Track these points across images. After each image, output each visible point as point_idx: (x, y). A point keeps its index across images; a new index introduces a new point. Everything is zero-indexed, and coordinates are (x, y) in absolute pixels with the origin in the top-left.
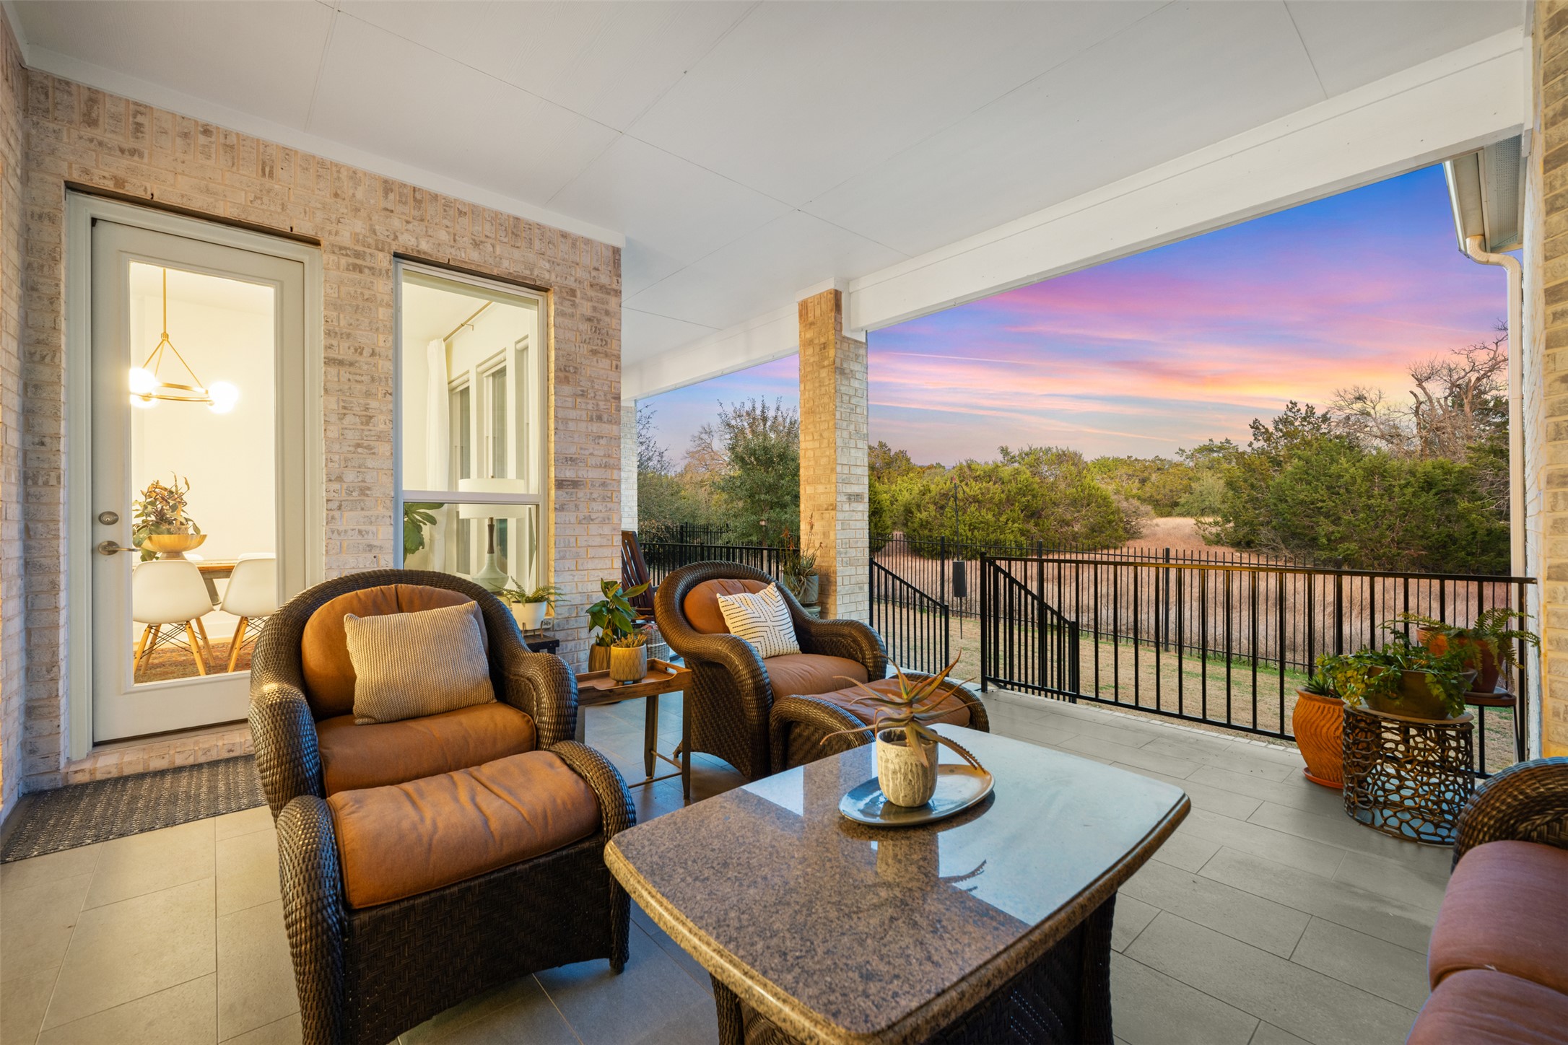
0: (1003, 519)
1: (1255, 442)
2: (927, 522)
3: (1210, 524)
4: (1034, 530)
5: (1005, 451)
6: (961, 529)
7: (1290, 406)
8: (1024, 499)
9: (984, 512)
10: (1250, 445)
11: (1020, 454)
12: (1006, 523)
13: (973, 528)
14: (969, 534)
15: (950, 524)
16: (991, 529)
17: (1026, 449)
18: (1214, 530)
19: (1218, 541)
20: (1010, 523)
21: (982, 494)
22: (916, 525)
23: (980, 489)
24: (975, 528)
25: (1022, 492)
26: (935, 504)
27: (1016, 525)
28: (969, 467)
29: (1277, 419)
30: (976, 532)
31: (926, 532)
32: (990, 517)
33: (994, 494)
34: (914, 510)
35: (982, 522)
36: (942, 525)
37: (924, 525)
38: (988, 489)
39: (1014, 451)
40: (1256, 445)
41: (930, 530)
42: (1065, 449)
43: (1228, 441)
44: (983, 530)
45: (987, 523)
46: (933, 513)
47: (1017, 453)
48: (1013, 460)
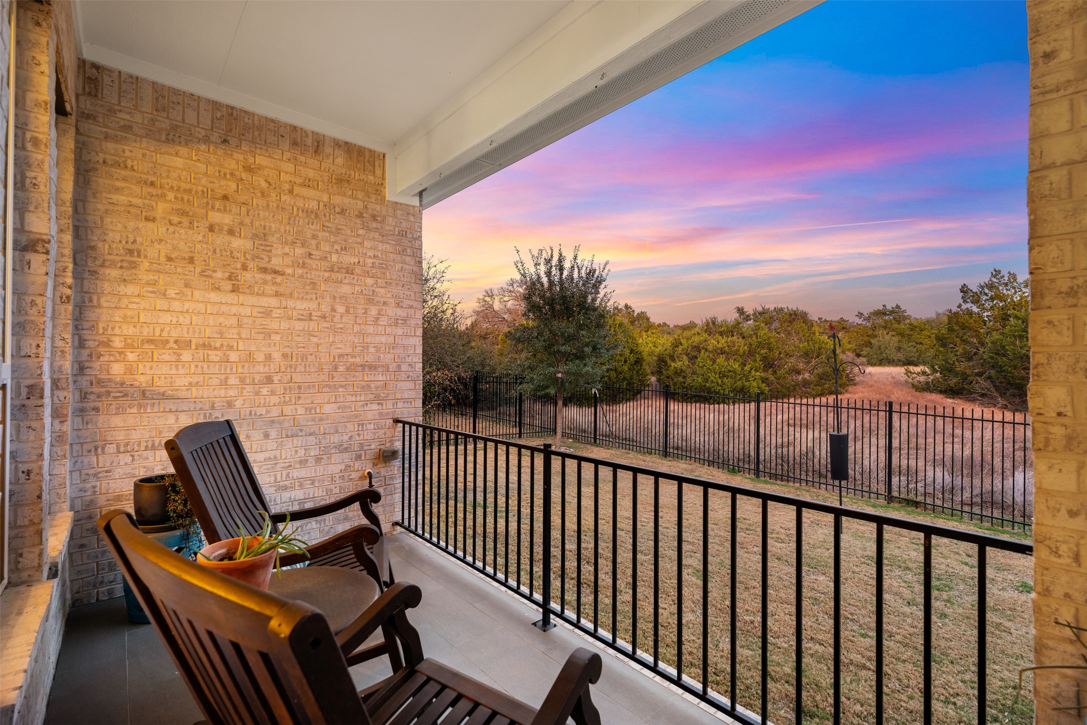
0: (747, 368)
1: (963, 304)
2: (682, 370)
3: (918, 374)
4: (772, 378)
5: (740, 311)
6: (712, 376)
7: (994, 273)
8: (763, 351)
9: (731, 362)
10: (960, 306)
11: (754, 314)
12: (750, 372)
13: (722, 375)
14: (720, 381)
15: (702, 372)
16: (738, 377)
17: (760, 309)
18: (922, 379)
19: (926, 388)
20: (753, 372)
21: (729, 346)
22: (670, 373)
23: (727, 342)
24: (724, 376)
25: (760, 345)
26: (687, 355)
27: (758, 374)
28: (714, 323)
29: (982, 284)
30: (725, 380)
31: (681, 379)
32: (736, 366)
33: (739, 346)
34: (668, 359)
35: (730, 371)
36: (694, 373)
37: (679, 372)
38: (734, 343)
39: (749, 310)
40: (964, 307)
41: (684, 377)
42: (795, 309)
43: (898, 307)
44: (731, 378)
45: (735, 372)
46: (687, 363)
47: (752, 312)
48: (747, 318)
